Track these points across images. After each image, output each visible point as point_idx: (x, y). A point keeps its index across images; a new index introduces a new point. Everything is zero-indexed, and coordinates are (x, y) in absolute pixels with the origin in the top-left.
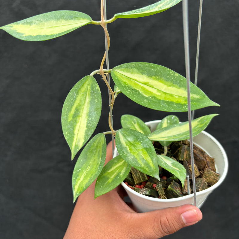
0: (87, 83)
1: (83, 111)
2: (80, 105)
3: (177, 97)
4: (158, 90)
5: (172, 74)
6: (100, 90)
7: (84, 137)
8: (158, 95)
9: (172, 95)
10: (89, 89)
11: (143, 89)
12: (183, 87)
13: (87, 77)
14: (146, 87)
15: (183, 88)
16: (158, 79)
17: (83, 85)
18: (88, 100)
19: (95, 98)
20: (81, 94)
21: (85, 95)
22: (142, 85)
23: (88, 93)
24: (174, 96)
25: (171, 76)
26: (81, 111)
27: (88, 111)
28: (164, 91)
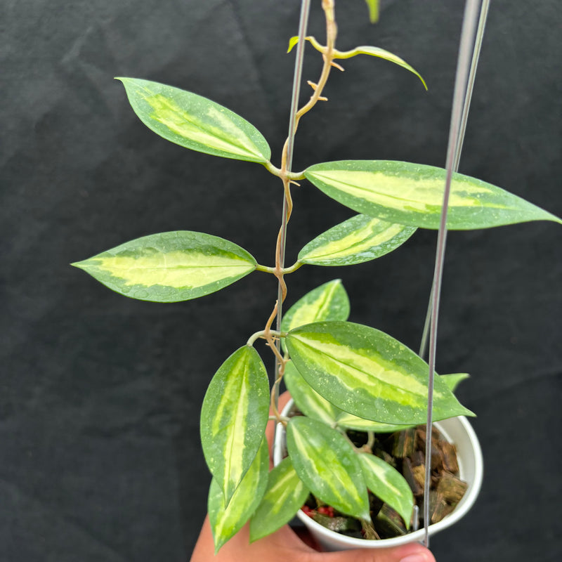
0: (243, 359)
1: (236, 412)
2: (230, 402)
3: (403, 392)
4: (371, 377)
5: (394, 347)
6: (266, 373)
7: (241, 463)
8: (371, 387)
9: (394, 388)
10: (245, 371)
11: (344, 373)
12: (413, 373)
13: (243, 349)
14: (348, 369)
15: (412, 375)
16: (369, 355)
17: (235, 364)
18: (244, 391)
19: (257, 389)
20: (232, 381)
21: (239, 381)
22: (342, 366)
23: (244, 378)
24: (398, 390)
25: (393, 349)
26: (234, 412)
27: (246, 413)
28: (381, 379)
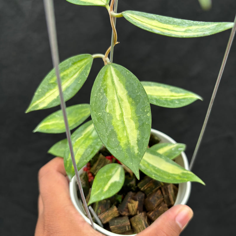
0: (86, 61)
1: (66, 82)
2: (67, 75)
3: (125, 135)
4: (122, 115)
6: (88, 74)
7: (49, 103)
8: (116, 119)
9: (124, 128)
10: (83, 67)
11: (113, 101)
12: (140, 131)
13: (89, 56)
14: (117, 103)
17: (81, 60)
18: (76, 76)
19: (81, 79)
20: (75, 66)
21: (77, 70)
22: (116, 98)
23: (80, 70)
24: (125, 132)
25: (144, 111)
27: (69, 86)
28: (125, 120)
